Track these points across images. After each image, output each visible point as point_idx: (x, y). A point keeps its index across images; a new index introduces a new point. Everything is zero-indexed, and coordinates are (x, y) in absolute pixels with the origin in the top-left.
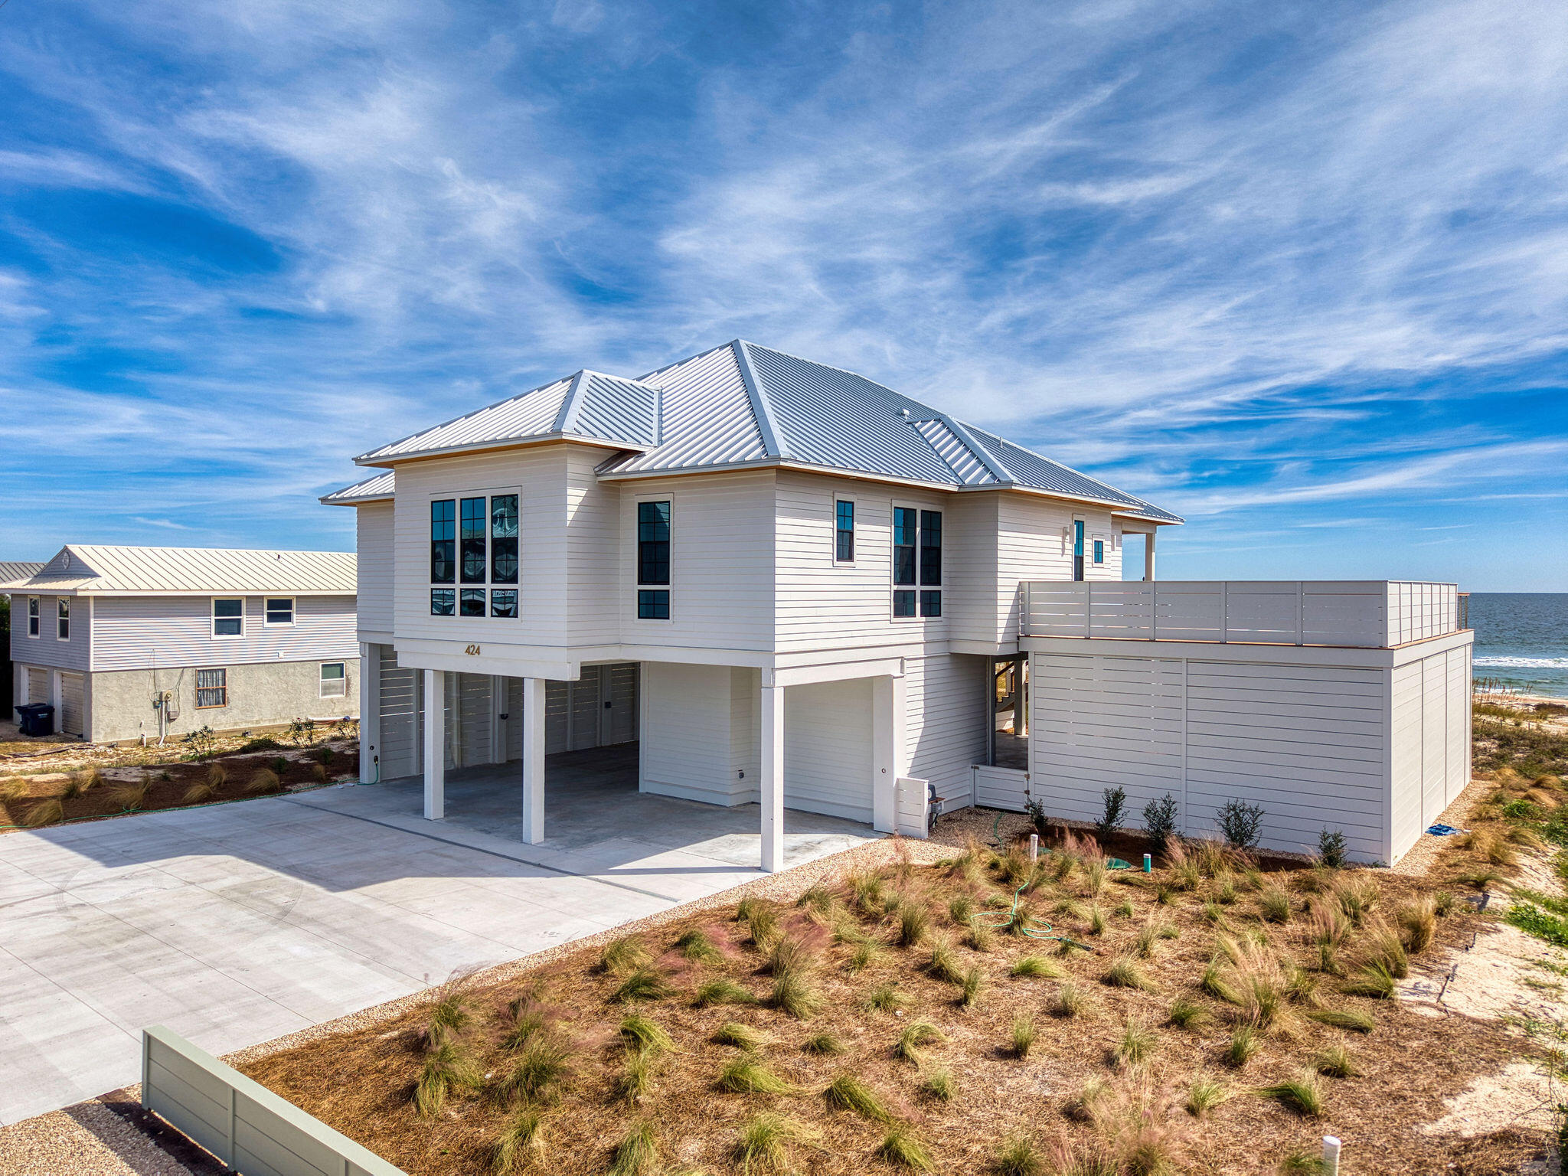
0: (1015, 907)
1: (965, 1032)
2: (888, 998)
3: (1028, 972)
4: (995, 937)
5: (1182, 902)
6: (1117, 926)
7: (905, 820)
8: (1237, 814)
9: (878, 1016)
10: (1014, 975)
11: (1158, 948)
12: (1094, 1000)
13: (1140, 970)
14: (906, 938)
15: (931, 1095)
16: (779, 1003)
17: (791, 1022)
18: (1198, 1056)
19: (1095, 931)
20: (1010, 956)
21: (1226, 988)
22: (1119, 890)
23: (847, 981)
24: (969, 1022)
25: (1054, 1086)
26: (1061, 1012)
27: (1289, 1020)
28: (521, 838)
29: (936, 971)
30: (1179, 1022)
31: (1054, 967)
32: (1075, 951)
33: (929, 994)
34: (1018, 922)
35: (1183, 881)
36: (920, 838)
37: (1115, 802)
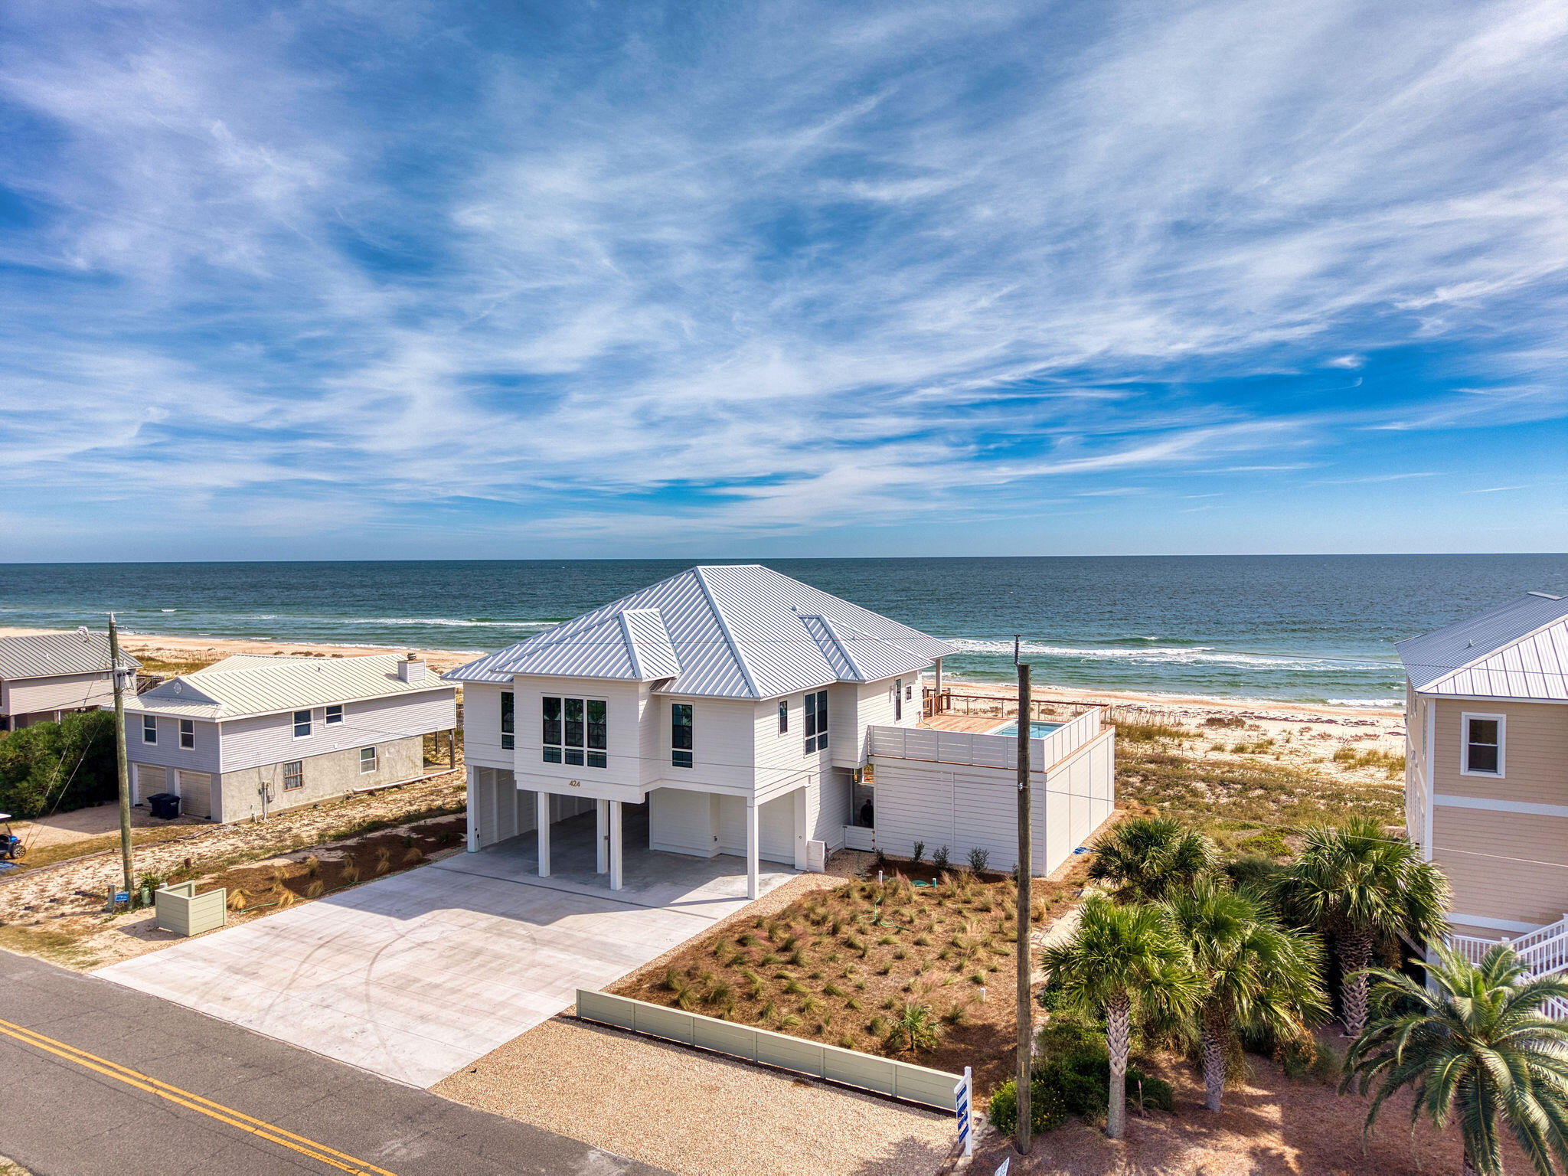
0: (876, 912)
1: (865, 967)
2: (834, 957)
3: (886, 942)
4: (870, 928)
5: (949, 904)
6: (920, 919)
7: (812, 863)
8: (977, 855)
9: (831, 964)
10: (880, 944)
11: (937, 928)
12: (911, 951)
13: (927, 937)
14: (835, 931)
15: (860, 988)
16: (794, 962)
17: (800, 969)
18: (948, 968)
19: (911, 921)
20: (875, 936)
21: (960, 943)
22: (921, 899)
23: (815, 951)
24: (866, 964)
25: (899, 983)
26: (899, 957)
27: (982, 953)
28: (609, 887)
29: (850, 945)
30: (942, 957)
31: (895, 939)
32: (904, 932)
33: (848, 954)
34: (879, 920)
35: (950, 893)
36: (820, 873)
37: (919, 849)
